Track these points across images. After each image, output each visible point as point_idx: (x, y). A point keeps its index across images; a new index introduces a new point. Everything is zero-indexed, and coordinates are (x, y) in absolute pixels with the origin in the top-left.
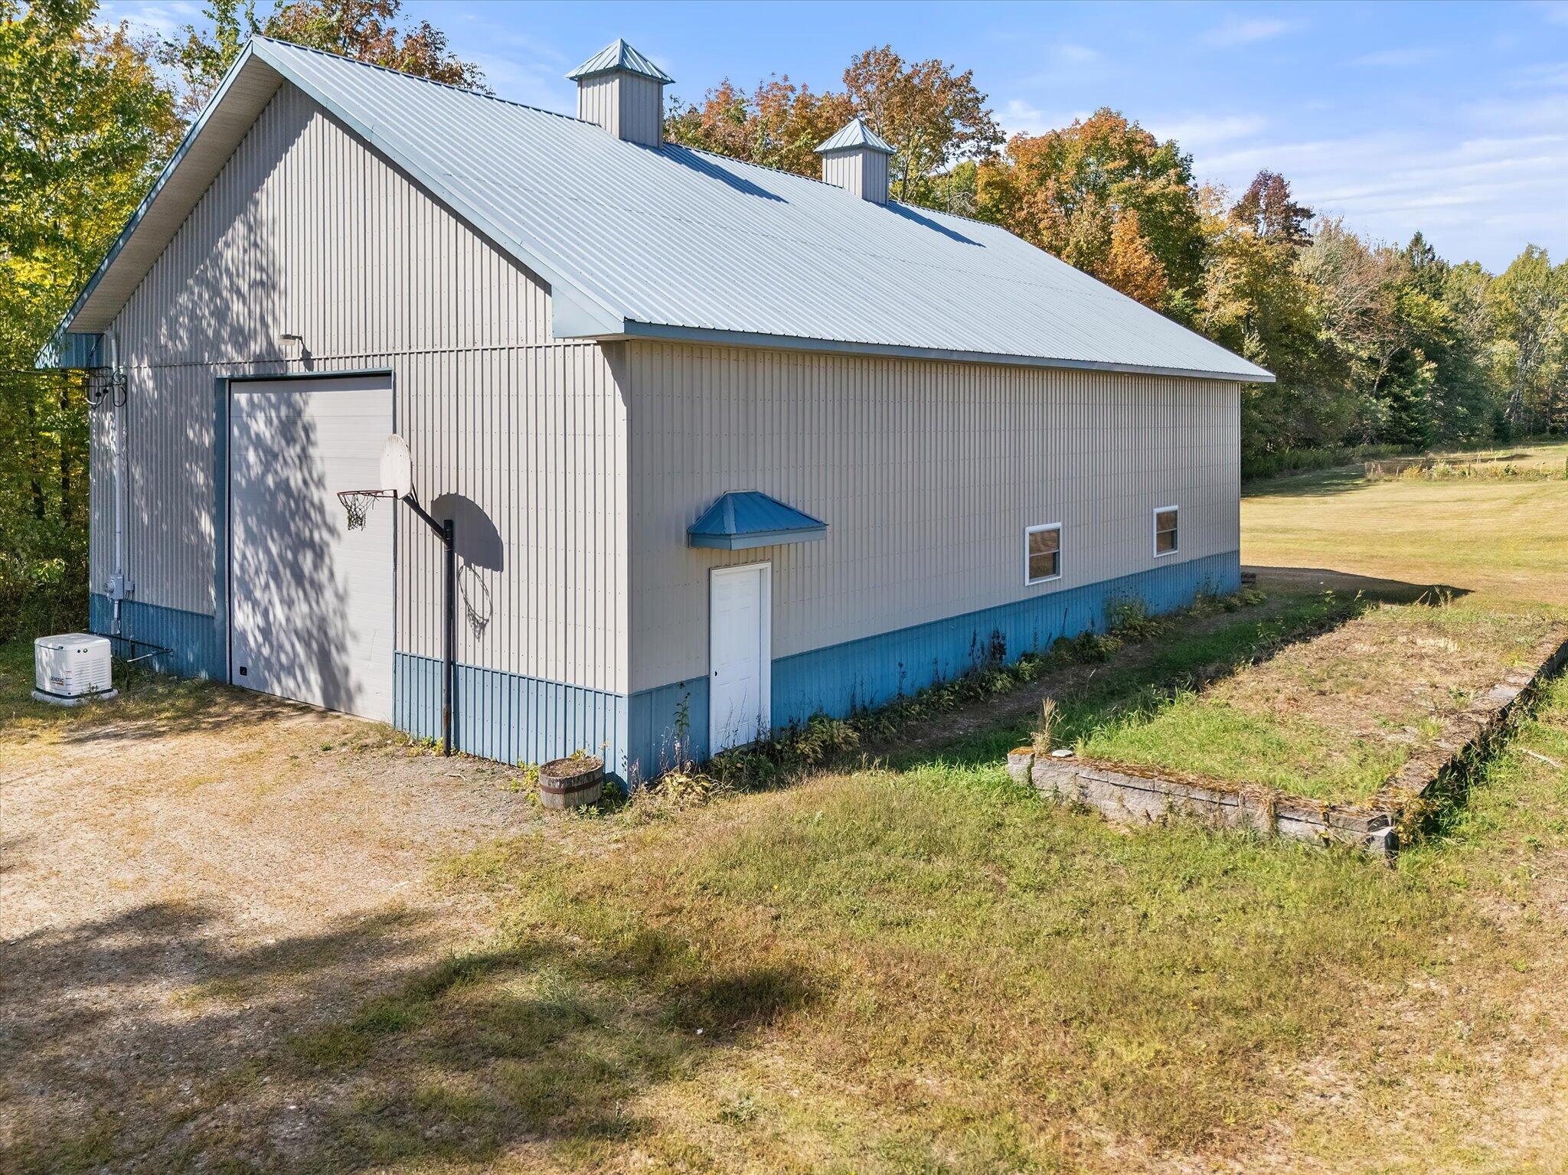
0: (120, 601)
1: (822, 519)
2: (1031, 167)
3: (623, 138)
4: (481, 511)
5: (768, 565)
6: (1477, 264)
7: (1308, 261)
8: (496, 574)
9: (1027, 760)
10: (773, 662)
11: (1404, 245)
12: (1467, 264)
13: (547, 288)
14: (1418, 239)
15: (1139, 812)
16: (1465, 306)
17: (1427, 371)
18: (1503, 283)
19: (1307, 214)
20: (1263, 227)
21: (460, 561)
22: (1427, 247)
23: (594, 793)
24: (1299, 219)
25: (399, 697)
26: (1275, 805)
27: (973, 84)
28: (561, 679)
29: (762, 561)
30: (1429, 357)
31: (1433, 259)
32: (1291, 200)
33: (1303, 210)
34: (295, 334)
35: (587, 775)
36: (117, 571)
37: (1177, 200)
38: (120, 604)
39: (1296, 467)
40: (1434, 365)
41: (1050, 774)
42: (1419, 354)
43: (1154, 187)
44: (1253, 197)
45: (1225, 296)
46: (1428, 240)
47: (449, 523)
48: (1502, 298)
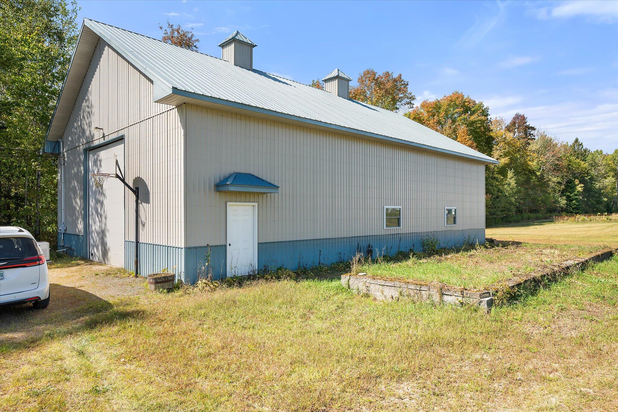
0: (64, 234)
1: (276, 184)
2: (428, 112)
3: (236, 65)
4: (143, 180)
5: (256, 204)
6: (601, 151)
7: (533, 146)
8: (147, 205)
9: (348, 278)
10: (258, 244)
11: (571, 142)
12: (597, 151)
13: (152, 82)
14: (577, 140)
15: (389, 296)
16: (594, 165)
17: (580, 188)
18: (611, 157)
19: (533, 129)
20: (517, 134)
21: (139, 201)
22: (580, 143)
23: (167, 285)
24: (530, 130)
25: (126, 258)
26: (441, 289)
27: (402, 78)
28: (166, 244)
29: (254, 202)
30: (581, 182)
31: (582, 147)
32: (528, 124)
33: (531, 127)
34: (101, 128)
35: (165, 277)
36: (63, 223)
37: (483, 122)
38: (63, 235)
39: (529, 219)
40: (582, 185)
41: (356, 282)
42: (577, 182)
43: (473, 118)
44: (513, 123)
45: (500, 156)
46: (580, 141)
47: (137, 189)
48: (610, 162)
